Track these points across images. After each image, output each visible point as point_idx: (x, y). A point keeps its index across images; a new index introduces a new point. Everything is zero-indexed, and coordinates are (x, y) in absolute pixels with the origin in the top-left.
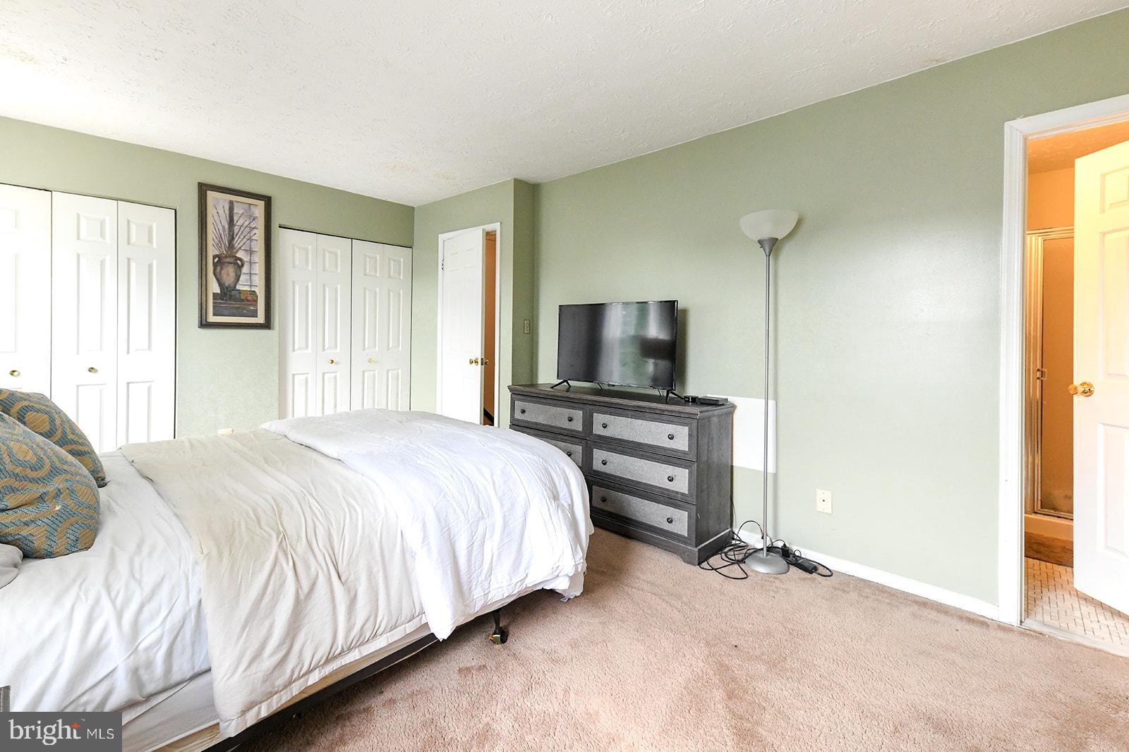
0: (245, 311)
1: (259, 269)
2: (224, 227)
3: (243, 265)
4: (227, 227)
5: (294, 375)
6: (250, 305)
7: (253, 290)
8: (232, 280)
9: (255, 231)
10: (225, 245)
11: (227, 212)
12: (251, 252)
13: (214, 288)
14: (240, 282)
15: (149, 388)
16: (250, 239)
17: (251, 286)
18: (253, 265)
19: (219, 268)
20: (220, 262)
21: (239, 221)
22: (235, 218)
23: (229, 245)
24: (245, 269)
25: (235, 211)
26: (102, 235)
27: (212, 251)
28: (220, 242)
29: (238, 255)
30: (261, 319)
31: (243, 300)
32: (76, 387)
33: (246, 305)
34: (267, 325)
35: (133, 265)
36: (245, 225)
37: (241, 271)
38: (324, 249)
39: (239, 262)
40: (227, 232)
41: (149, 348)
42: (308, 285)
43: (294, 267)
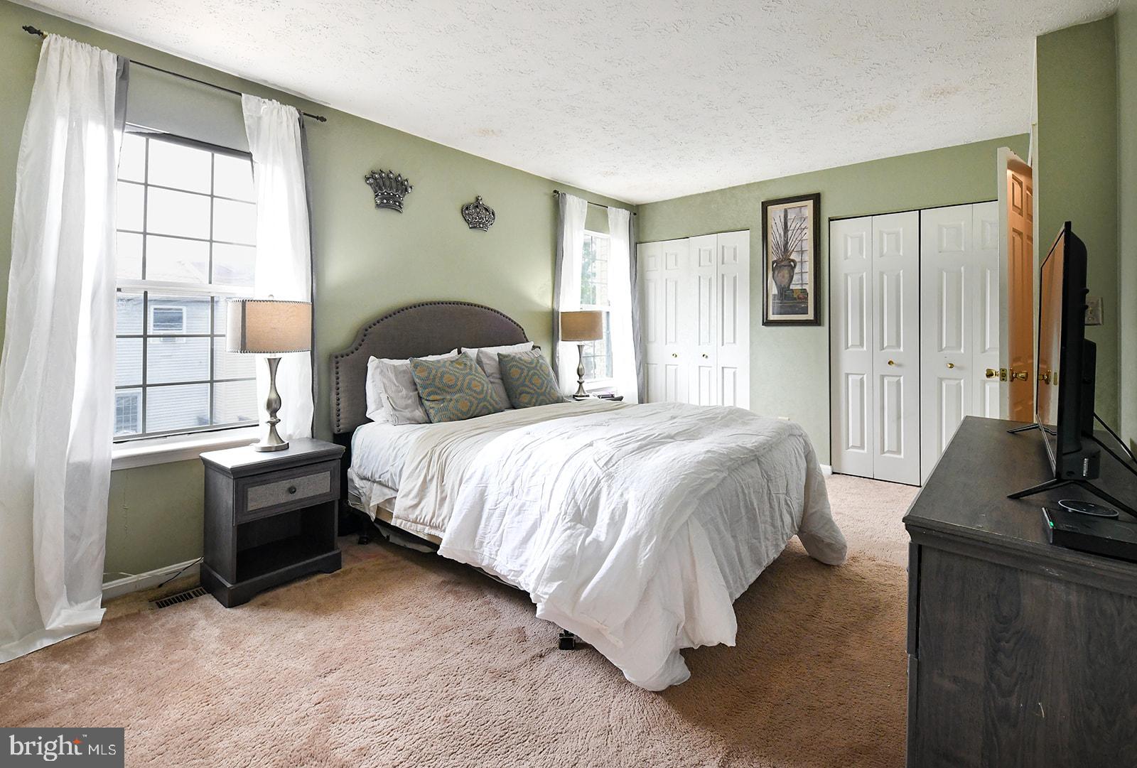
0: (797, 309)
1: (809, 267)
2: (780, 235)
3: (795, 265)
4: (782, 234)
5: (847, 375)
6: (801, 303)
7: (804, 288)
8: (787, 281)
9: (805, 231)
10: (781, 250)
11: (783, 220)
12: (802, 252)
13: (774, 290)
14: (793, 282)
15: (734, 373)
16: (801, 240)
17: (802, 284)
18: (804, 264)
19: (776, 272)
20: (778, 266)
21: (792, 225)
22: (789, 224)
23: (784, 249)
24: (797, 270)
25: (789, 217)
26: (710, 261)
27: (773, 258)
28: (777, 248)
29: (792, 257)
30: (810, 316)
31: (795, 299)
32: (698, 368)
33: (798, 303)
34: (817, 321)
35: (725, 278)
36: (797, 228)
37: (793, 271)
38: (880, 231)
39: (792, 263)
40: (782, 239)
41: (734, 342)
42: (862, 276)
43: (846, 258)
